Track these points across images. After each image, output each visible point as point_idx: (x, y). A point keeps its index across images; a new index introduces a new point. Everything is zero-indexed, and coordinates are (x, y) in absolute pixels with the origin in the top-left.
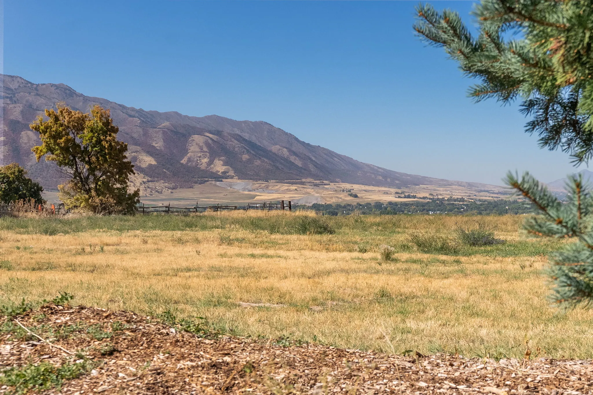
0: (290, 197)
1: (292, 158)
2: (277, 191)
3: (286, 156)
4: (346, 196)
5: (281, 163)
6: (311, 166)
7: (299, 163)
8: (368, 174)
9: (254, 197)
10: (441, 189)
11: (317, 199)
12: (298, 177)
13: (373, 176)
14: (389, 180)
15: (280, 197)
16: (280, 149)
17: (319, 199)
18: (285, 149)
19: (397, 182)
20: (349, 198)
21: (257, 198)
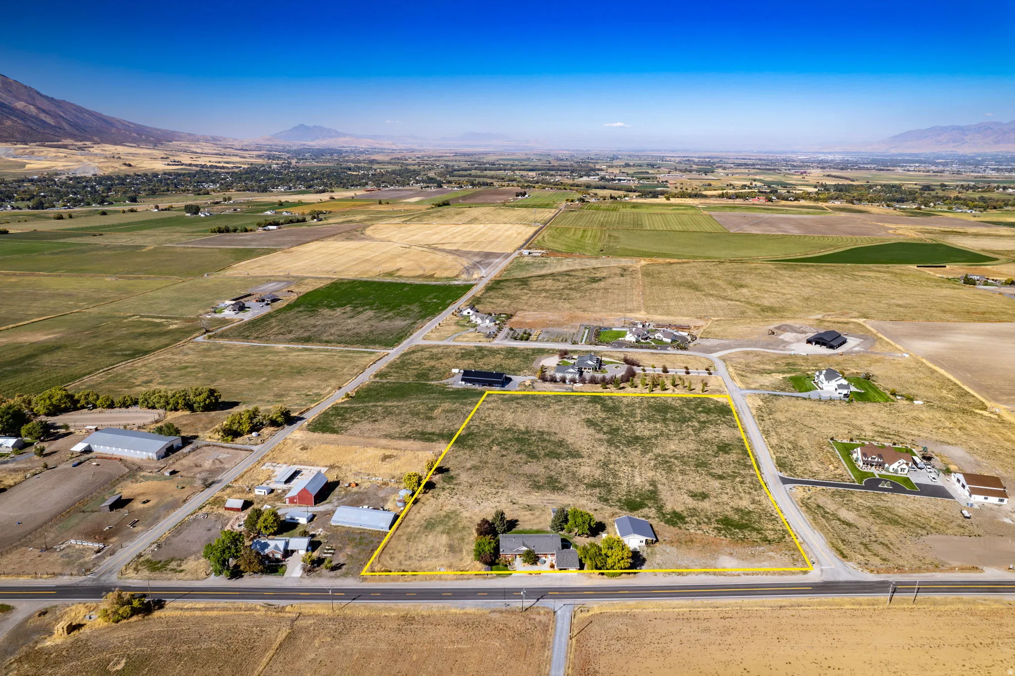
0: (64, 166)
1: (43, 116)
2: (46, 158)
3: (34, 114)
4: (120, 165)
5: (32, 122)
6: (65, 125)
7: (50, 120)
8: (123, 131)
9: (23, 165)
10: (193, 146)
11: (94, 169)
12: (57, 138)
13: (128, 133)
14: (143, 137)
15: (53, 165)
16: (25, 106)
17: (96, 169)
18: (32, 107)
19: (152, 139)
20: (124, 168)
21: (28, 166)
